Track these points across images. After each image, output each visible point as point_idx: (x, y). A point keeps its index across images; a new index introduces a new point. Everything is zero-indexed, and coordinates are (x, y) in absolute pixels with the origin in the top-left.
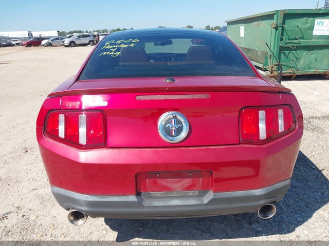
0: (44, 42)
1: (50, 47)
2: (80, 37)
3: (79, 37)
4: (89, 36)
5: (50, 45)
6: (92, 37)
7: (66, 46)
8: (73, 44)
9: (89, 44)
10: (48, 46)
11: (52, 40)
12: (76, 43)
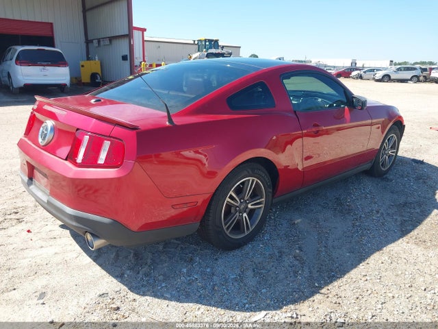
0: (354, 73)
1: (360, 80)
2: (401, 70)
3: (399, 69)
4: (415, 69)
5: (361, 77)
6: (420, 71)
7: (378, 81)
8: (386, 79)
9: (411, 80)
10: (357, 78)
11: (365, 72)
12: (392, 78)
